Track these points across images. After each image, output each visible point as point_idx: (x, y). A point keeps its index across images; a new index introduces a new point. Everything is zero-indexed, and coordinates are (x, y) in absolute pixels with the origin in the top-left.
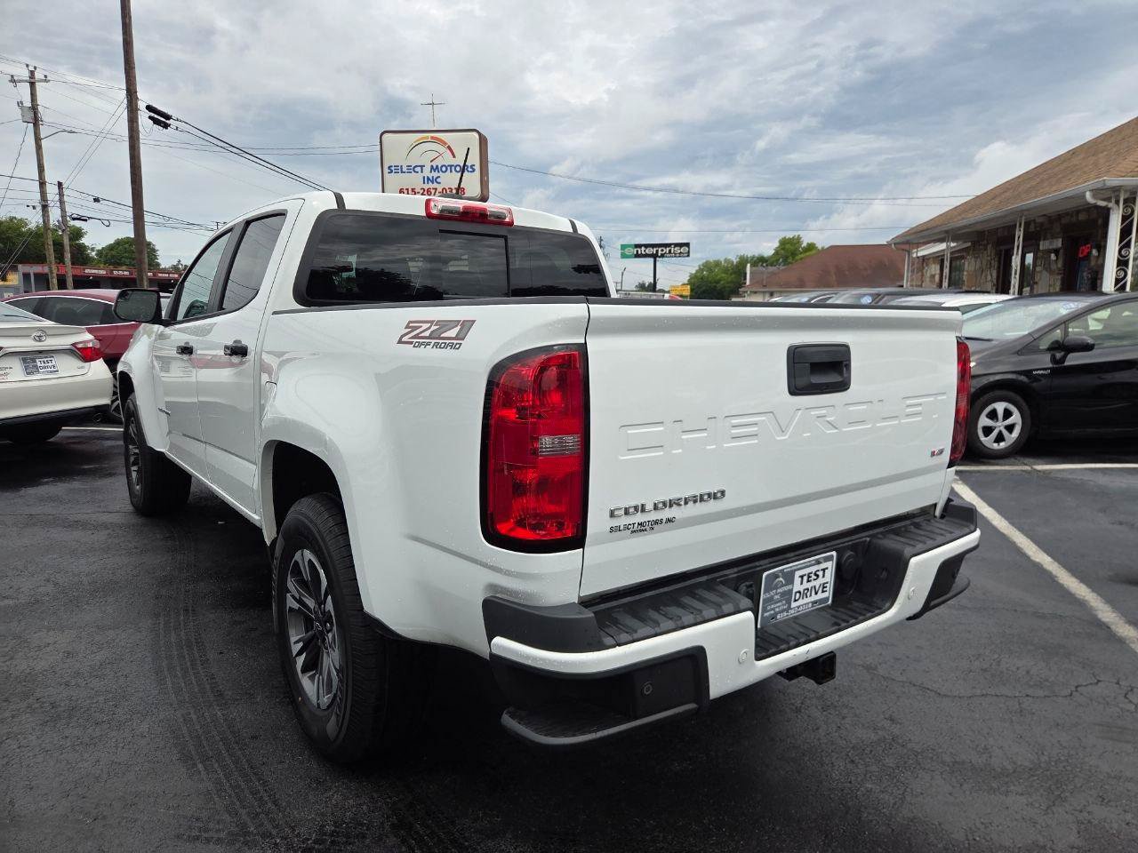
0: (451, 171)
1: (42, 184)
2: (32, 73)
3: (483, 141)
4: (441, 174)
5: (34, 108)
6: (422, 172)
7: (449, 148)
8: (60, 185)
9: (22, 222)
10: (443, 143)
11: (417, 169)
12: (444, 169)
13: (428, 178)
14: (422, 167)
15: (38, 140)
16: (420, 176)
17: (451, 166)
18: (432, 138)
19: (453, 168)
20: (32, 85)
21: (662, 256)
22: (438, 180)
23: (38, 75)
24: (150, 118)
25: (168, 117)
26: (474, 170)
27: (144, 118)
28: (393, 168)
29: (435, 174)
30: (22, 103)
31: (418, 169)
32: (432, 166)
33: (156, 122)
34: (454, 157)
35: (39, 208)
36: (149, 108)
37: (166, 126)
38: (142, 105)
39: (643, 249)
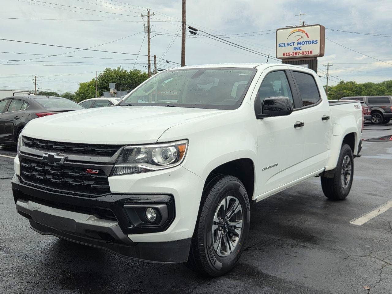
0: (306, 44)
1: (149, 57)
2: (149, 12)
3: (322, 29)
4: (302, 45)
5: (148, 27)
6: (293, 45)
7: (306, 34)
8: (155, 56)
10: (304, 32)
11: (291, 44)
12: (303, 43)
13: (296, 48)
14: (294, 43)
15: (149, 39)
16: (293, 47)
17: (306, 42)
18: (299, 30)
19: (307, 42)
20: (149, 16)
22: (300, 48)
23: (151, 13)
24: (190, 31)
25: (196, 30)
26: (317, 43)
27: (187, 31)
28: (281, 45)
29: (299, 46)
30: (144, 25)
31: (292, 44)
32: (298, 42)
33: (192, 32)
34: (308, 37)
35: (147, 67)
36: (190, 28)
37: (195, 34)
38: (187, 27)
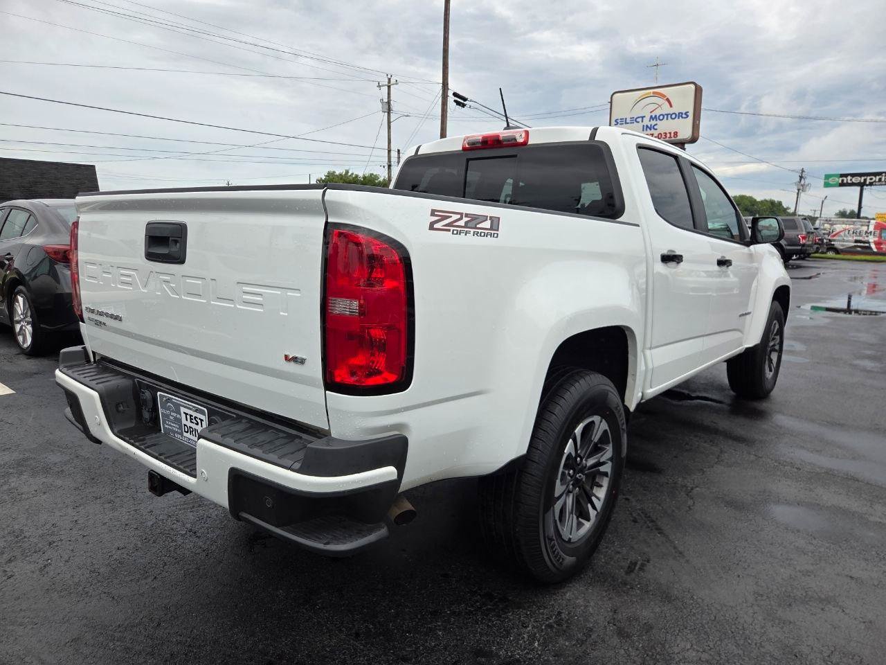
0: (667, 119)
1: (389, 151)
2: (389, 79)
3: (698, 91)
4: (658, 122)
5: (389, 103)
6: (642, 121)
7: (668, 100)
8: (399, 151)
9: (376, 177)
10: (662, 96)
11: (638, 120)
12: (661, 117)
13: (647, 126)
14: (643, 117)
15: (389, 122)
16: (641, 125)
17: (667, 115)
18: (654, 93)
19: (669, 116)
20: (389, 87)
21: (871, 184)
22: (655, 127)
23: (393, 81)
24: (455, 101)
25: (465, 99)
26: (688, 116)
27: (451, 99)
28: (619, 121)
29: (653, 123)
30: (382, 100)
31: (640, 120)
32: (651, 116)
33: (458, 103)
34: (671, 106)
35: (386, 167)
36: (455, 94)
37: (463, 106)
38: (450, 94)
39: (849, 178)
